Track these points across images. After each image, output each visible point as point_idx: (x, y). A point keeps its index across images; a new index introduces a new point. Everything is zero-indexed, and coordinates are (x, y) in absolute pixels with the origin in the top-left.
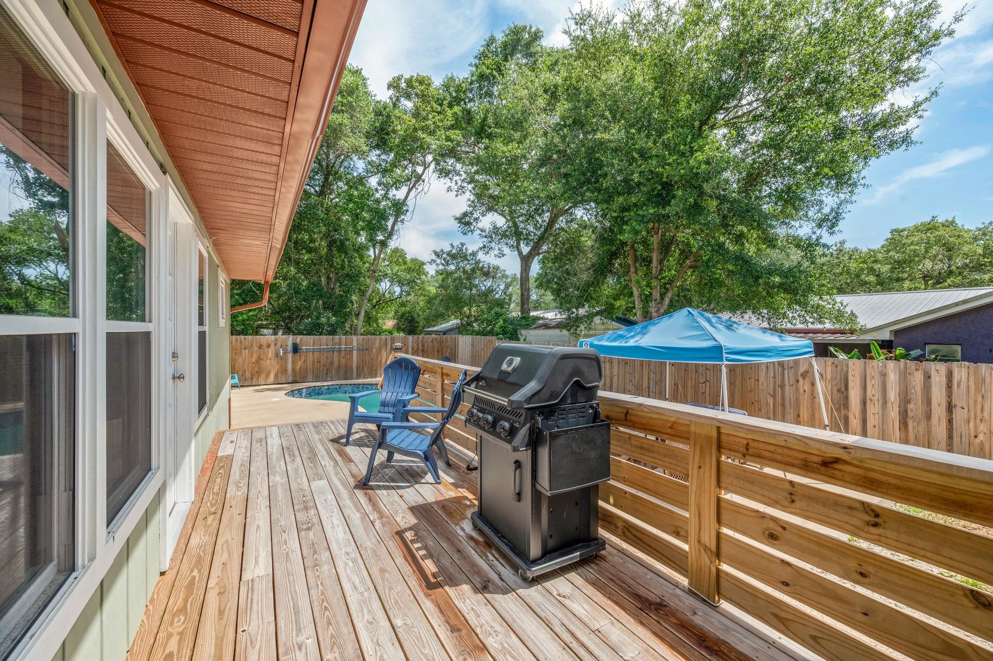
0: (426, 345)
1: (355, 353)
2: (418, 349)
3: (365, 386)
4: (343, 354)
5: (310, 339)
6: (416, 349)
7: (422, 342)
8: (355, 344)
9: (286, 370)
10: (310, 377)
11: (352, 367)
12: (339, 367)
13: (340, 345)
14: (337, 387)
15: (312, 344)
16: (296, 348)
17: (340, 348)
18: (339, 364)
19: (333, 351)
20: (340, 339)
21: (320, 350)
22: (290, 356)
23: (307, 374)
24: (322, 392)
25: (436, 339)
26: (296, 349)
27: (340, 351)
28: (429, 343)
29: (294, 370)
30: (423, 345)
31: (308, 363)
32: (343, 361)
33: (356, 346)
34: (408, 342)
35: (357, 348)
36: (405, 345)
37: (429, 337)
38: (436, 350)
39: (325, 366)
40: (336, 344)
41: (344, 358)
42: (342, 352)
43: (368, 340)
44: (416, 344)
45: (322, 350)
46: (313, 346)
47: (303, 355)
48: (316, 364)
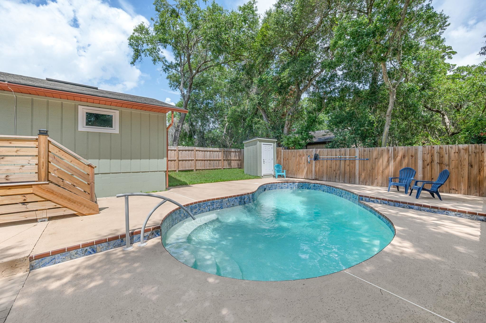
0: (446, 157)
1: (357, 162)
4: (347, 162)
5: (325, 151)
6: (429, 160)
7: (439, 153)
8: (357, 154)
9: (312, 171)
11: (355, 173)
12: (345, 173)
13: (345, 155)
15: (326, 154)
17: (345, 158)
18: (345, 170)
19: (340, 160)
20: (345, 151)
21: (331, 159)
22: (313, 162)
26: (316, 158)
27: (345, 160)
28: (452, 154)
29: (315, 171)
30: (441, 157)
31: (324, 168)
33: (358, 156)
34: (416, 153)
35: (359, 158)
36: (412, 156)
37: (451, 148)
38: (466, 163)
39: (335, 171)
40: (342, 154)
41: (348, 165)
42: (347, 161)
43: (369, 151)
44: (430, 154)
45: (333, 159)
46: (327, 156)
47: (321, 161)
48: (329, 168)
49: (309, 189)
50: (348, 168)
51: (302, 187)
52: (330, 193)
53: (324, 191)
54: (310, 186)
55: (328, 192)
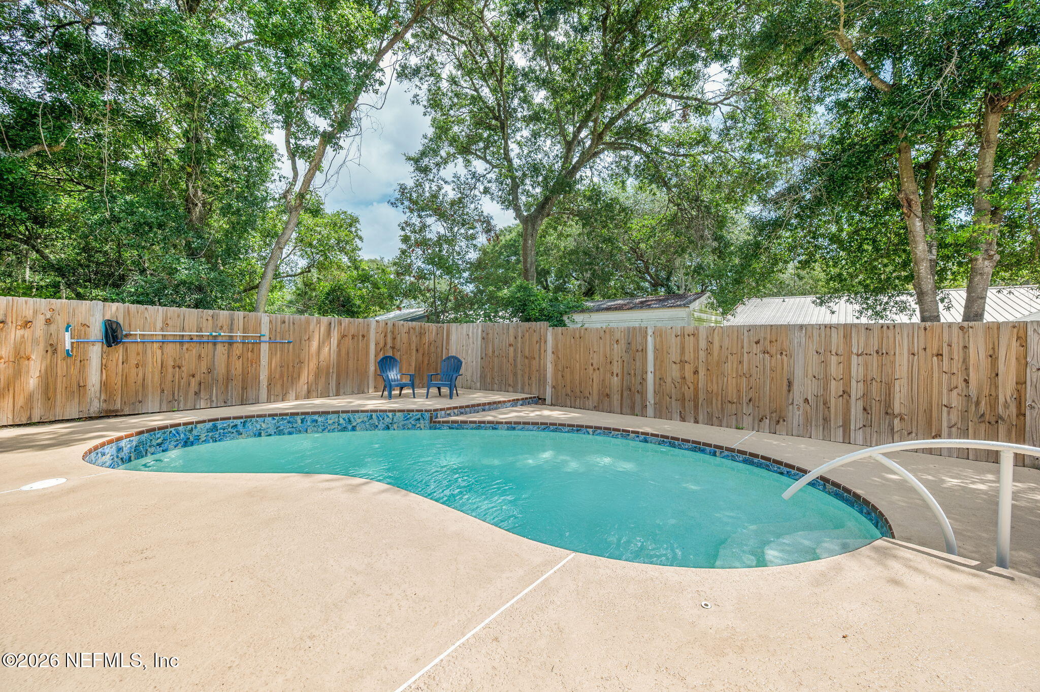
0: (399, 337)
1: (265, 348)
2: (385, 344)
3: (309, 418)
4: (237, 349)
5: (156, 313)
6: (382, 345)
7: (393, 333)
8: (265, 330)
9: (82, 387)
10: (152, 403)
11: (257, 377)
12: (228, 379)
13: (231, 330)
14: (238, 422)
15: (159, 324)
16: (114, 331)
17: (231, 337)
18: (228, 371)
19: (215, 344)
20: (232, 320)
21: (181, 340)
22: (95, 352)
23: (145, 396)
24: (198, 438)
25: (414, 329)
26: (113, 335)
27: (231, 343)
28: (403, 336)
29: (105, 384)
31: (149, 368)
32: (239, 364)
33: (267, 334)
34: (368, 331)
35: (270, 338)
36: (363, 336)
37: (403, 325)
38: (414, 347)
39: (193, 376)
40: (222, 327)
41: (239, 358)
42: (235, 345)
43: (294, 324)
44: (383, 335)
45: (186, 339)
46: (162, 330)
47: (133, 349)
48: (170, 370)
49: (192, 444)
50: (238, 365)
51: (159, 445)
52: (290, 433)
53: (260, 435)
54: (195, 432)
55: (280, 432)
